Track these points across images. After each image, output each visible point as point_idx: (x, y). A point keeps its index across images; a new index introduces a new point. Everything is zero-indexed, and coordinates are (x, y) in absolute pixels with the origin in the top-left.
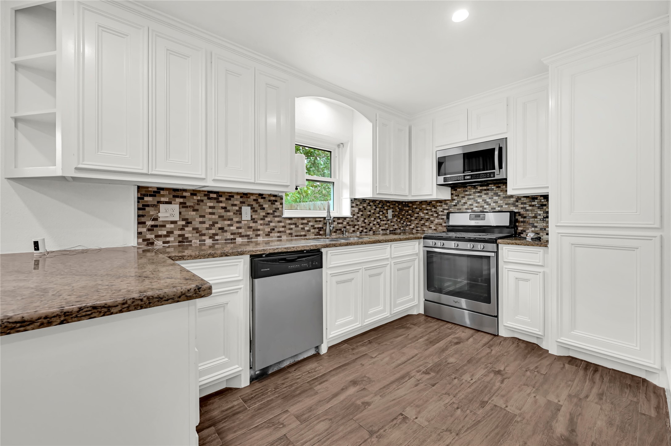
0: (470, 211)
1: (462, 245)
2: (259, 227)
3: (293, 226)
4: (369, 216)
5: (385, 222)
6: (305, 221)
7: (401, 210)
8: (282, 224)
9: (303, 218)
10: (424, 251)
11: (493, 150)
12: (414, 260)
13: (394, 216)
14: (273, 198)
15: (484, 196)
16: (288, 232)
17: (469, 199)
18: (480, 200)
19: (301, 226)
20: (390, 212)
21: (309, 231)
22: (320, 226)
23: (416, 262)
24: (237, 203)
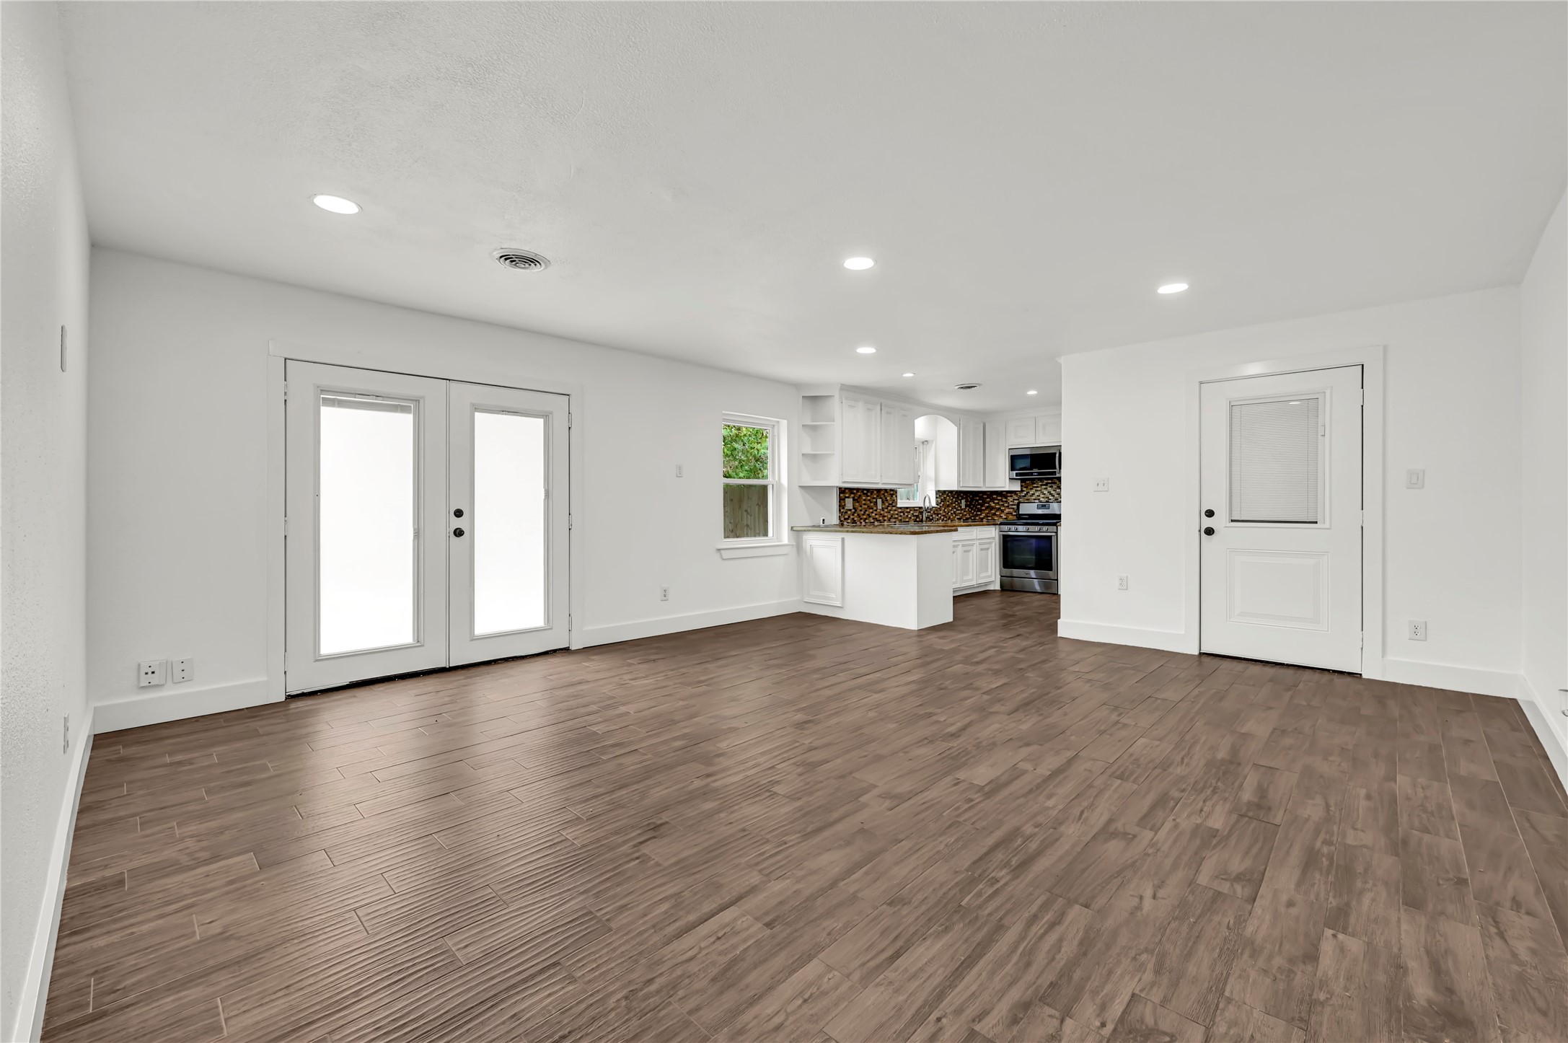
0: (1037, 501)
1: (1032, 528)
2: (886, 514)
3: (902, 514)
4: (948, 506)
5: (959, 512)
6: (908, 510)
7: (972, 499)
8: (896, 512)
9: (907, 508)
10: (1000, 535)
11: (1055, 454)
12: (991, 543)
13: (966, 506)
14: (892, 492)
15: (1049, 489)
16: (900, 518)
17: (1036, 491)
18: (1045, 492)
19: (906, 514)
20: (963, 501)
21: (910, 518)
22: (917, 514)
23: (994, 544)
24: (875, 496)
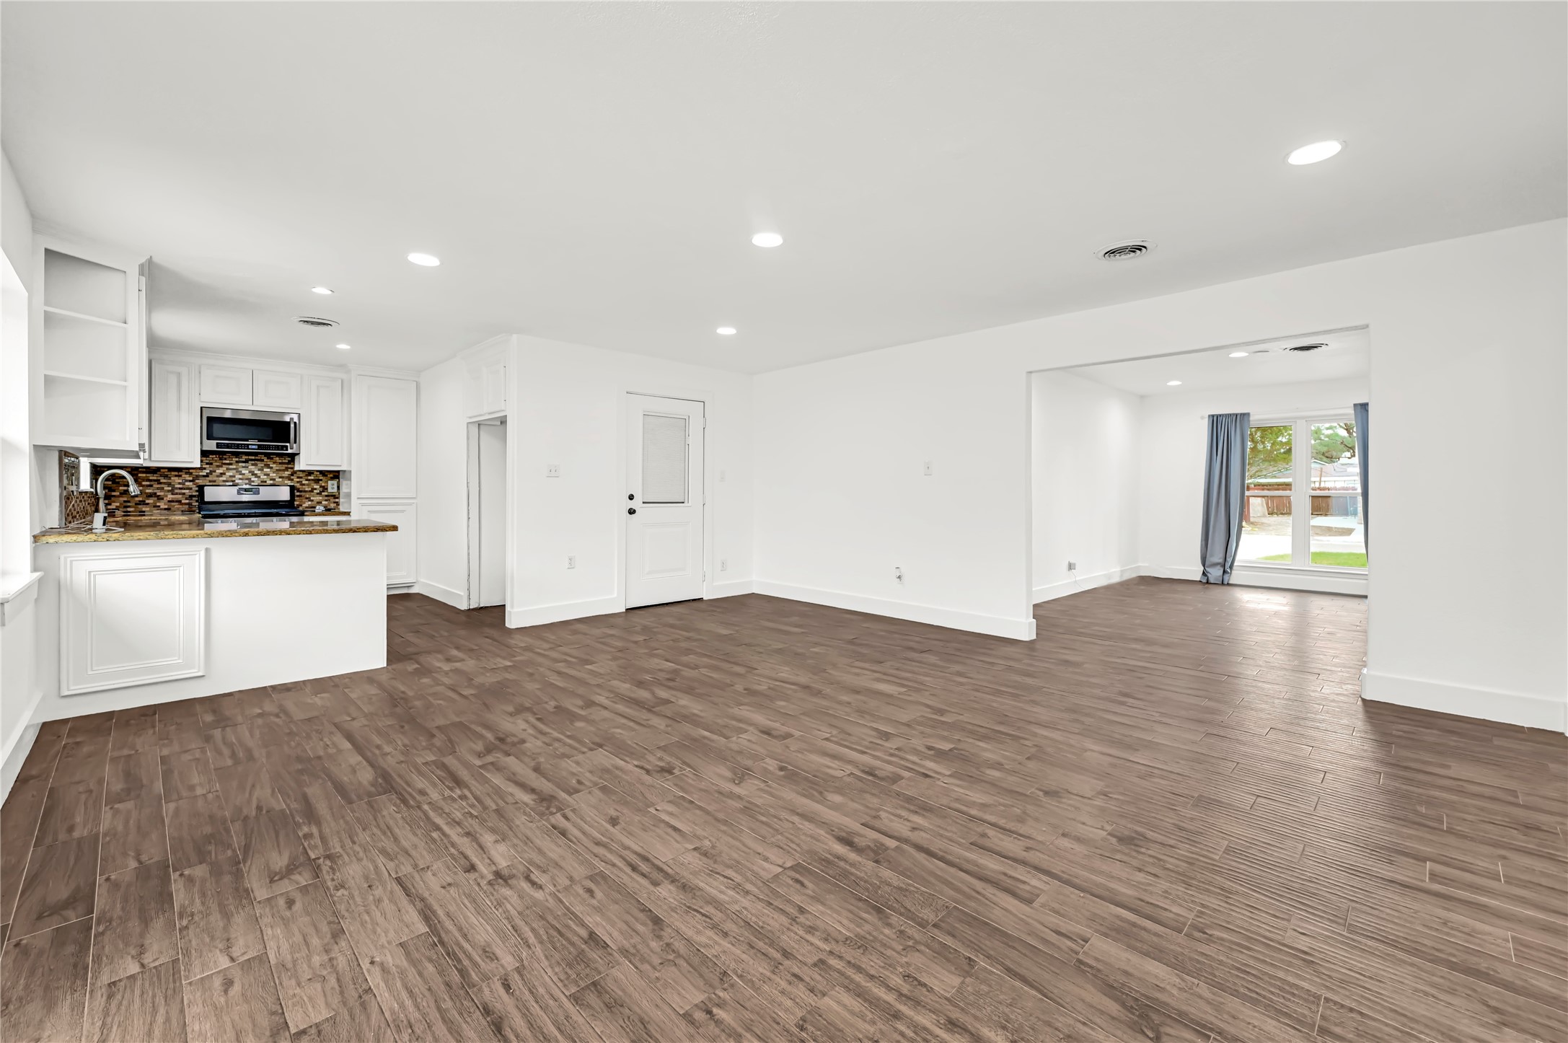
0: (231, 483)
18: (245, 471)
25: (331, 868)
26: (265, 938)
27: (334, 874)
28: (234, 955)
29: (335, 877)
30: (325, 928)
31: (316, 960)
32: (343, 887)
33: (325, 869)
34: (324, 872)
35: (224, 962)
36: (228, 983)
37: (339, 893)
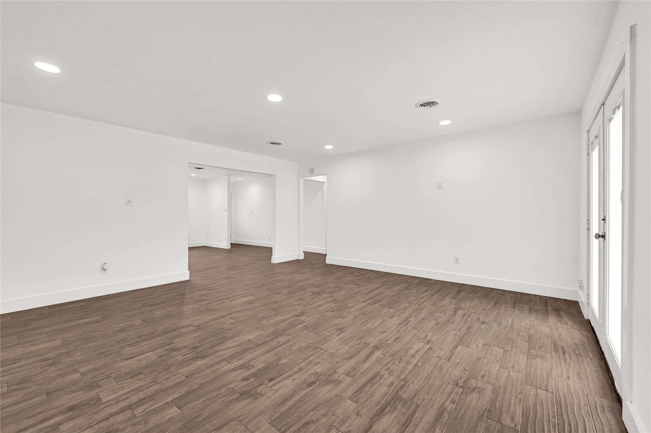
25: (461, 378)
26: (497, 371)
27: (463, 376)
28: (508, 373)
29: (463, 374)
30: (480, 362)
31: (489, 357)
32: (465, 370)
33: (463, 380)
34: (464, 379)
35: (512, 373)
36: (513, 367)
37: (468, 368)
